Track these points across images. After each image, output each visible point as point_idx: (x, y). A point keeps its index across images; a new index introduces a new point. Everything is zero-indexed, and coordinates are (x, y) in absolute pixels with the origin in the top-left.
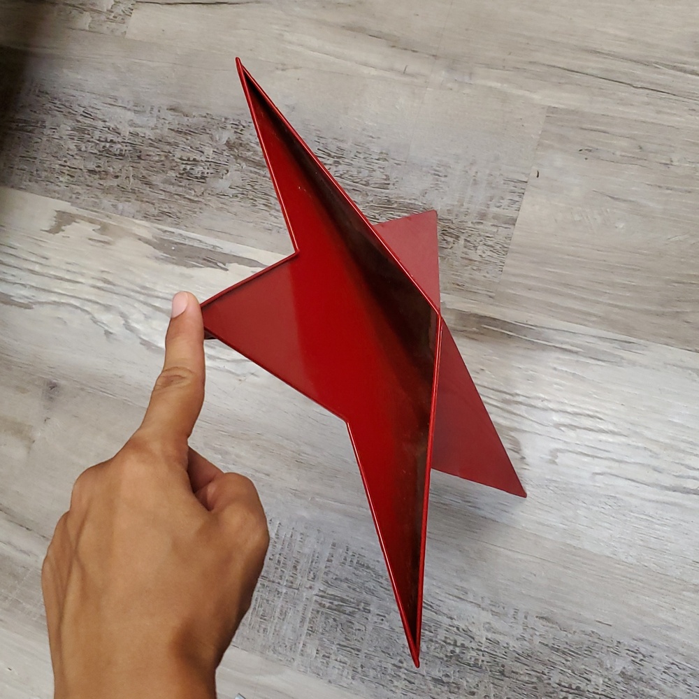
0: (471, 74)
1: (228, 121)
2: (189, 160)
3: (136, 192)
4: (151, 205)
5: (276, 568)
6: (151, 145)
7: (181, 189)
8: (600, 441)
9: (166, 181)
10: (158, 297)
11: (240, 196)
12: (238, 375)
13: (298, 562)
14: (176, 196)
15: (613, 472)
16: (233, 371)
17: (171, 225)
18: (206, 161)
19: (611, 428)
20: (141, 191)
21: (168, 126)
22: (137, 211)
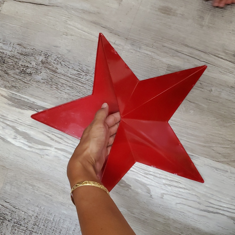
0: (140, 48)
1: (42, 52)
2: (25, 66)
3: (2, 76)
4: (7, 82)
5: (53, 232)
6: (9, 58)
7: (21, 77)
8: (180, 191)
9: (14, 74)
10: (9, 120)
11: (46, 83)
12: (41, 155)
13: (61, 230)
14: (18, 80)
15: (184, 203)
16: (39, 153)
17: (16, 91)
18: (32, 67)
19: (184, 187)
20: (4, 76)
21: (17, 51)
22: (2, 84)
